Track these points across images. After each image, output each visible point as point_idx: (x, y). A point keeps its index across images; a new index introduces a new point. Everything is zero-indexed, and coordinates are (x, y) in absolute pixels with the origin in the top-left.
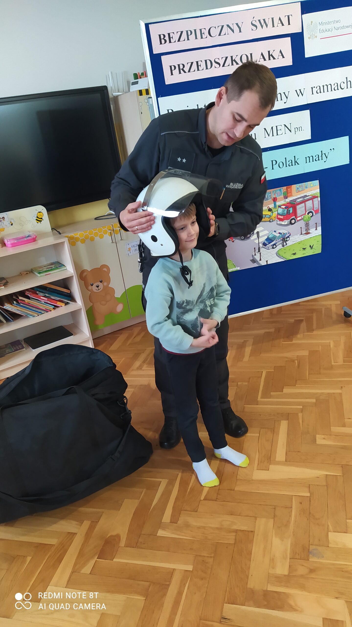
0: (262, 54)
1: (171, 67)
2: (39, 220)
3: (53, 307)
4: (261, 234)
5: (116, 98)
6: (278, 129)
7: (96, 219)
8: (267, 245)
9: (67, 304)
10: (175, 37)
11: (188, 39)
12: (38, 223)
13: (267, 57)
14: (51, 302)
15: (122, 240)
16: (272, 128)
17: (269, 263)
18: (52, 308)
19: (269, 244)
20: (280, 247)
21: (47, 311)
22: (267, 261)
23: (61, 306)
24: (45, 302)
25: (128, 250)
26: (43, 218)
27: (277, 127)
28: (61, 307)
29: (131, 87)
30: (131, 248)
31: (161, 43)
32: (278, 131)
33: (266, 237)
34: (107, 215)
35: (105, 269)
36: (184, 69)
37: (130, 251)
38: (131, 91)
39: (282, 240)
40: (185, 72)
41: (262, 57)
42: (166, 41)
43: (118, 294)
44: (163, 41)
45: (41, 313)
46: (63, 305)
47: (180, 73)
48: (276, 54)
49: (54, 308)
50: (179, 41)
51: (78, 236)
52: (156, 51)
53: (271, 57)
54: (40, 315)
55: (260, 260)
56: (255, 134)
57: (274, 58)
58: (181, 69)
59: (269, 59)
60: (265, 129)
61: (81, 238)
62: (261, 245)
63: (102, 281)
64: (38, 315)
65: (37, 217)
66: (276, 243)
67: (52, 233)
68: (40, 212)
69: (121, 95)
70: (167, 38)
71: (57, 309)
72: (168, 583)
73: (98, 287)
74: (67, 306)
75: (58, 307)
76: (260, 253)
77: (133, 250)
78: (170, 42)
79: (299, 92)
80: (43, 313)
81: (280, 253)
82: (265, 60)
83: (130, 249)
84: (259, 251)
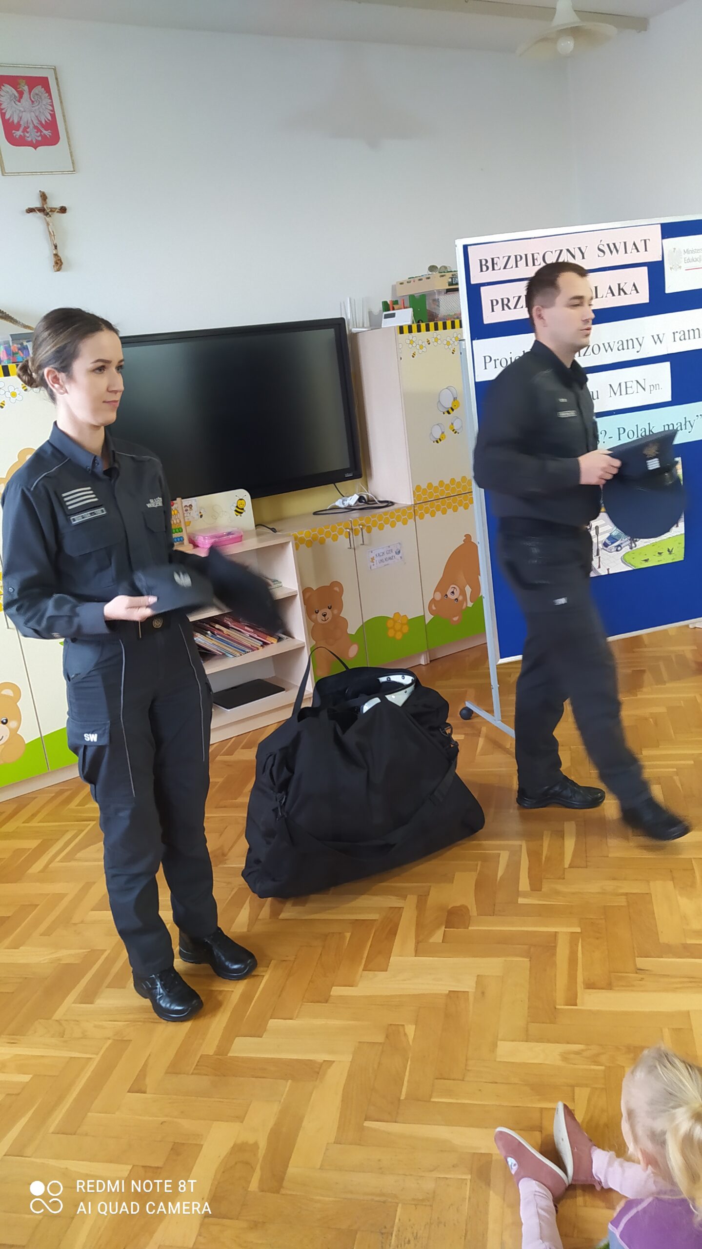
0: (610, 288)
1: (492, 301)
2: (239, 511)
3: (261, 643)
4: (600, 530)
5: (355, 336)
6: (628, 386)
7: (315, 513)
8: (609, 545)
9: (280, 639)
10: (501, 263)
11: (517, 266)
12: (237, 515)
13: (616, 292)
14: (258, 636)
15: (363, 544)
16: (620, 384)
17: (611, 572)
18: (260, 645)
19: (612, 544)
20: (626, 549)
21: (253, 649)
22: (608, 570)
23: (272, 643)
24: (250, 636)
25: (371, 560)
26: (245, 509)
27: (626, 383)
28: (271, 645)
29: (383, 322)
30: (375, 558)
31: (482, 271)
32: (628, 389)
33: (608, 535)
34: (330, 509)
35: (337, 589)
36: (509, 304)
37: (373, 562)
38: (382, 327)
39: (630, 540)
40: (509, 308)
41: (609, 291)
42: (488, 268)
43: (352, 630)
44: (484, 268)
45: (244, 651)
46: (274, 641)
47: (503, 309)
48: (628, 288)
49: (262, 646)
50: (505, 268)
51: (303, 535)
52: (473, 281)
53: (621, 292)
54: (244, 654)
55: (599, 567)
56: (597, 392)
57: (625, 293)
58: (505, 305)
59: (619, 294)
60: (611, 385)
61: (307, 539)
62: (601, 546)
63: (331, 607)
64: (241, 655)
65: (237, 507)
66: (622, 544)
67: (255, 532)
68: (241, 499)
69: (364, 331)
70: (490, 264)
71: (267, 648)
72: (553, 945)
73: (324, 615)
74: (280, 643)
75: (268, 644)
76: (599, 558)
77: (378, 562)
78: (493, 269)
79: (656, 338)
80: (248, 652)
81: (627, 558)
82: (613, 295)
83: (373, 559)
84: (598, 554)
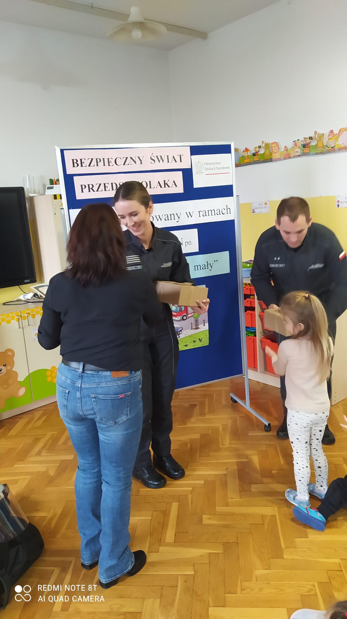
0: (159, 183)
1: (82, 186)
5: (32, 199)
7: (4, 304)
10: (86, 162)
11: (97, 165)
13: (163, 185)
15: (29, 326)
29: (46, 191)
31: (74, 166)
34: (15, 301)
35: (10, 353)
36: (93, 188)
38: (46, 194)
40: (94, 191)
42: (78, 165)
43: (21, 378)
47: (89, 191)
48: (170, 183)
50: (89, 166)
52: (68, 173)
53: (166, 185)
57: (169, 187)
63: (5, 365)
69: (37, 196)
70: (79, 162)
78: (82, 166)
79: (188, 214)
82: (161, 187)
